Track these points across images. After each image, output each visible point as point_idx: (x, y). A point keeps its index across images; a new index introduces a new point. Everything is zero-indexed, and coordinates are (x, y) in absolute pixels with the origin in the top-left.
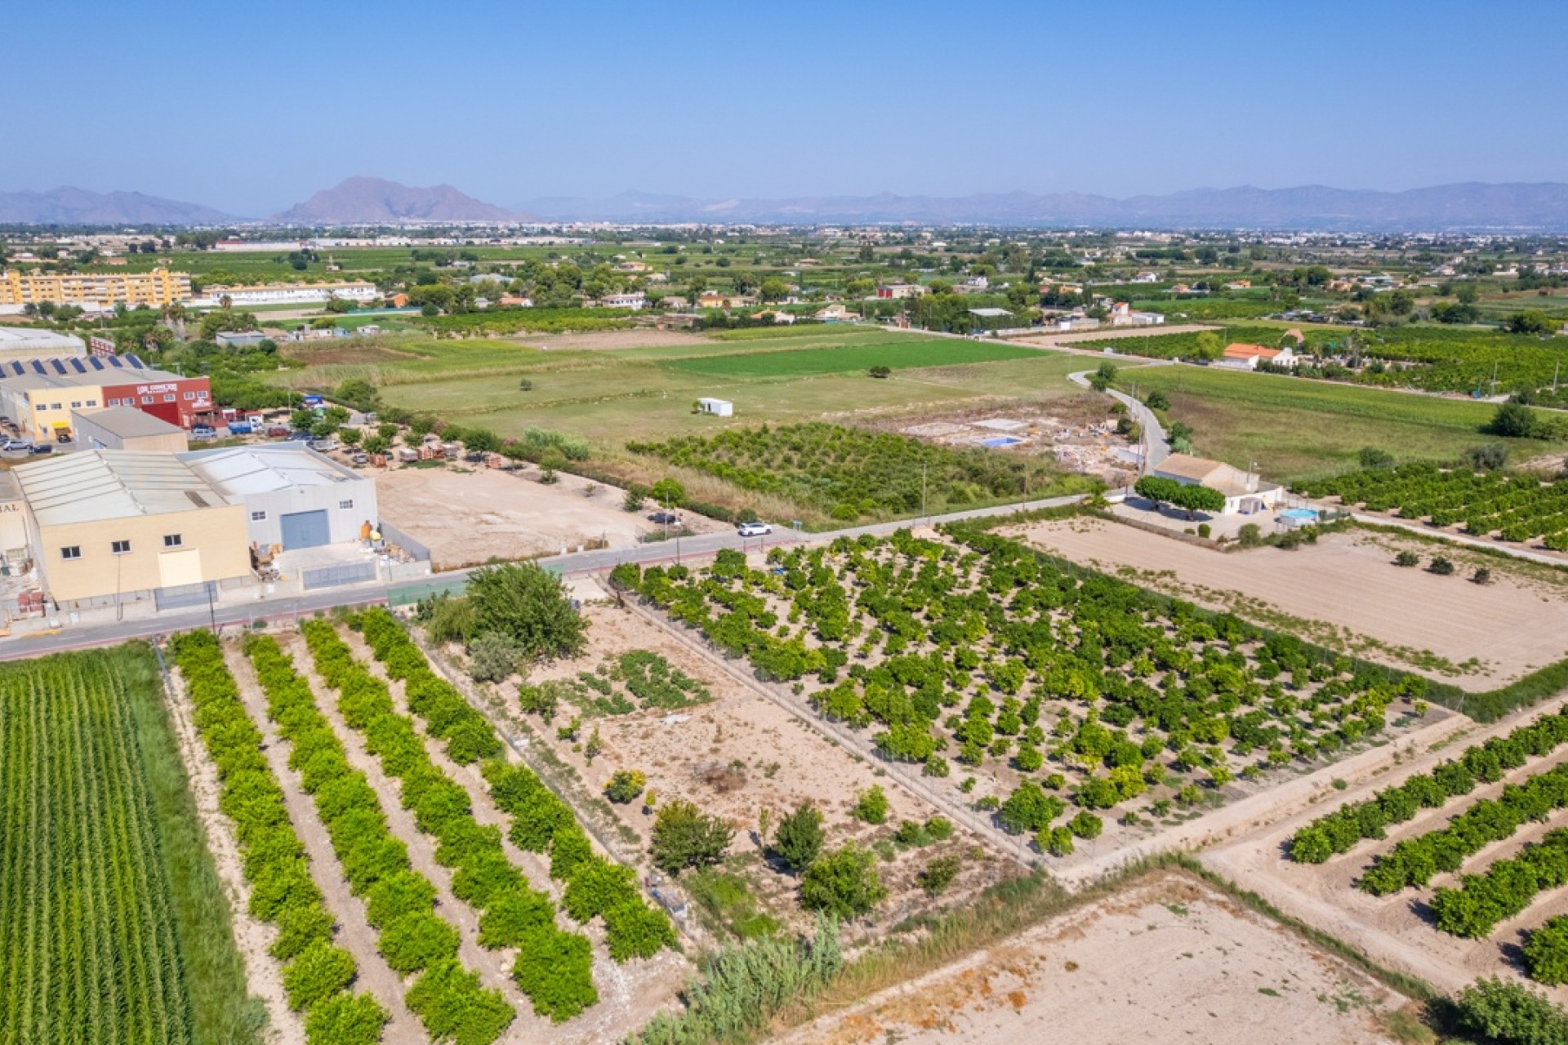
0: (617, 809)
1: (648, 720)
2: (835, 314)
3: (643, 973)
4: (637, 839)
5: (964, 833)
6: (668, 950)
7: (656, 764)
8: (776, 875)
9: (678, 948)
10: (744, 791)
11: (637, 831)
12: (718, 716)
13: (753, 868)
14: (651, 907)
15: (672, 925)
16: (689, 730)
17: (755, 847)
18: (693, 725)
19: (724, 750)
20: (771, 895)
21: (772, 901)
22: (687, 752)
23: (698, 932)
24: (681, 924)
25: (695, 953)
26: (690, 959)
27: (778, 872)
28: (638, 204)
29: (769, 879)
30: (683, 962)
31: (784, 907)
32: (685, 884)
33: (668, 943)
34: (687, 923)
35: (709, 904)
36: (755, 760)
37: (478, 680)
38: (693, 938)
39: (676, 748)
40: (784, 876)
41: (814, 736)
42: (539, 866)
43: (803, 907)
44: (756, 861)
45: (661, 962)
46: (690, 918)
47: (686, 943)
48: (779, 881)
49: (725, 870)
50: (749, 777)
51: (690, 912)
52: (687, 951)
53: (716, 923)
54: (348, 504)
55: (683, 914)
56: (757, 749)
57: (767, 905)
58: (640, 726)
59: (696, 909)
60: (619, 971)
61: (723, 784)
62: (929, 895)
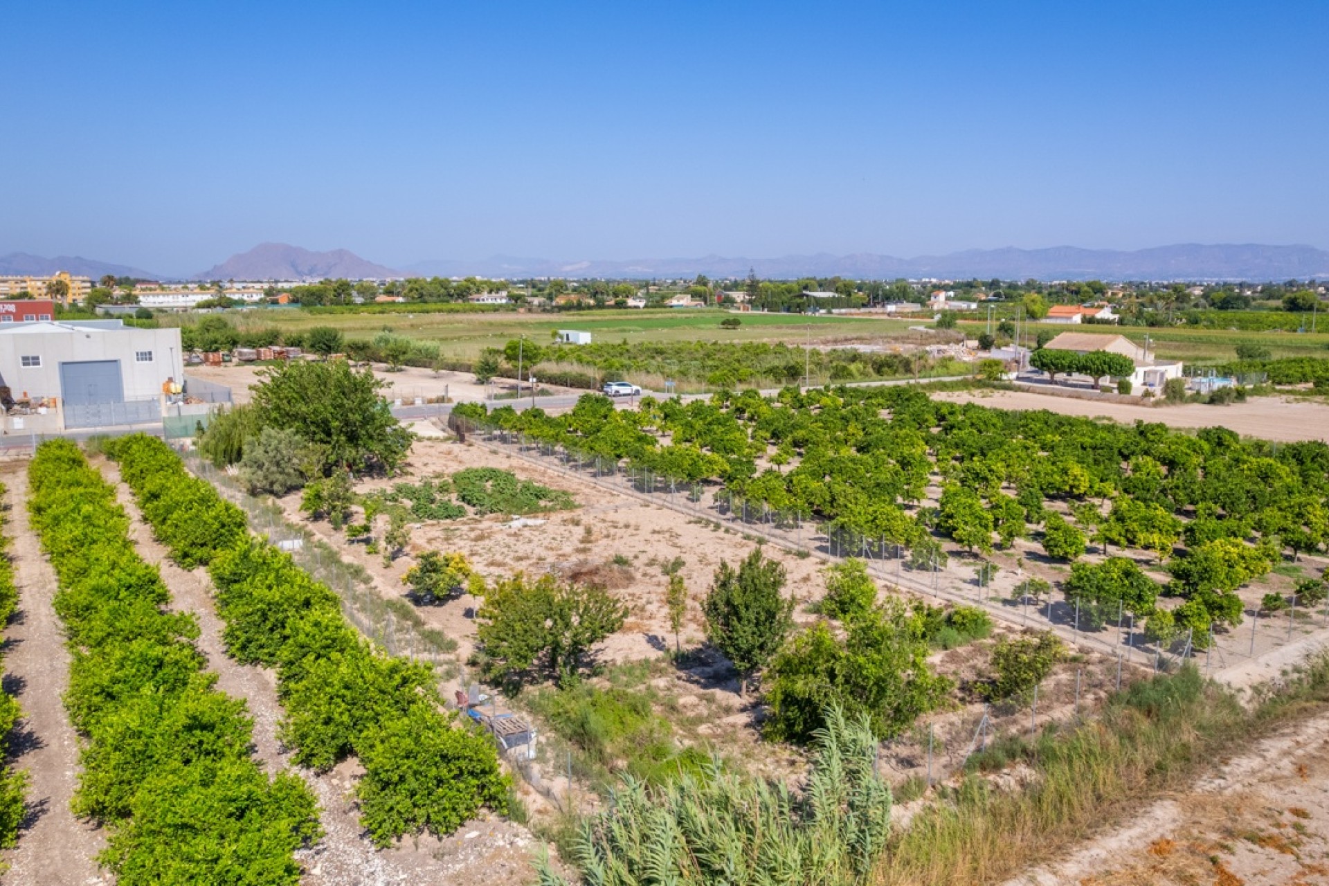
0: (420, 612)
1: (485, 524)
2: (681, 302)
3: (432, 864)
4: (452, 646)
5: (1010, 630)
6: (493, 818)
7: (492, 564)
8: (702, 691)
9: (516, 814)
10: (630, 590)
11: (451, 635)
12: (586, 519)
13: (661, 682)
14: (456, 726)
15: (503, 769)
16: (544, 532)
17: (654, 654)
18: (550, 528)
19: (596, 550)
20: (699, 720)
21: (703, 729)
22: (540, 552)
23: (560, 784)
24: (523, 769)
25: (551, 822)
26: (541, 834)
27: (705, 686)
28: (506, 266)
29: (689, 697)
30: (524, 841)
31: (729, 737)
32: (533, 708)
33: (493, 802)
34: (536, 769)
35: (582, 736)
36: (643, 559)
37: (253, 492)
38: (547, 793)
39: (522, 549)
40: (719, 693)
41: (727, 536)
42: (265, 686)
43: (764, 737)
44: (661, 672)
45: (474, 843)
46: (541, 759)
47: (533, 802)
48: (711, 700)
49: (607, 685)
50: (638, 576)
51: (541, 750)
52: (535, 819)
53: (596, 767)
54: (147, 356)
55: (527, 751)
56: (648, 548)
57: (696, 736)
58: (472, 530)
59: (554, 744)
60: (378, 862)
61: (597, 579)
62: (998, 712)
